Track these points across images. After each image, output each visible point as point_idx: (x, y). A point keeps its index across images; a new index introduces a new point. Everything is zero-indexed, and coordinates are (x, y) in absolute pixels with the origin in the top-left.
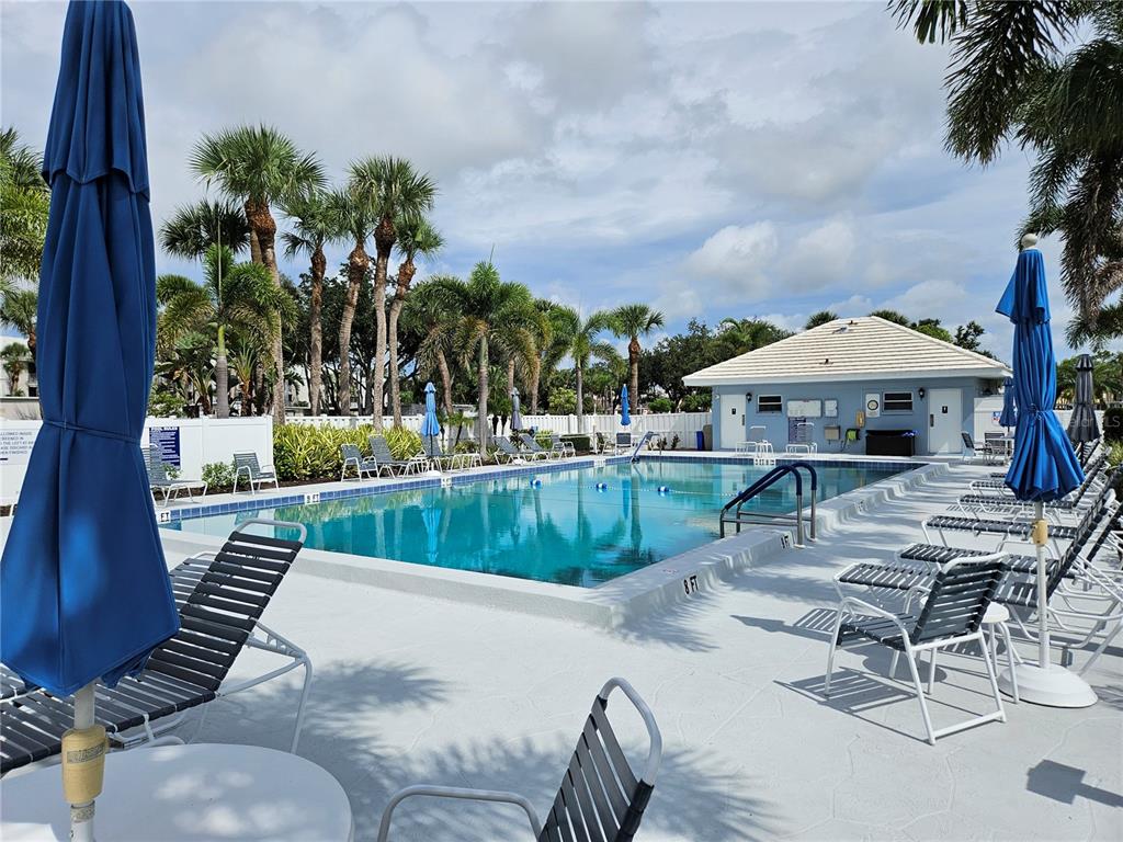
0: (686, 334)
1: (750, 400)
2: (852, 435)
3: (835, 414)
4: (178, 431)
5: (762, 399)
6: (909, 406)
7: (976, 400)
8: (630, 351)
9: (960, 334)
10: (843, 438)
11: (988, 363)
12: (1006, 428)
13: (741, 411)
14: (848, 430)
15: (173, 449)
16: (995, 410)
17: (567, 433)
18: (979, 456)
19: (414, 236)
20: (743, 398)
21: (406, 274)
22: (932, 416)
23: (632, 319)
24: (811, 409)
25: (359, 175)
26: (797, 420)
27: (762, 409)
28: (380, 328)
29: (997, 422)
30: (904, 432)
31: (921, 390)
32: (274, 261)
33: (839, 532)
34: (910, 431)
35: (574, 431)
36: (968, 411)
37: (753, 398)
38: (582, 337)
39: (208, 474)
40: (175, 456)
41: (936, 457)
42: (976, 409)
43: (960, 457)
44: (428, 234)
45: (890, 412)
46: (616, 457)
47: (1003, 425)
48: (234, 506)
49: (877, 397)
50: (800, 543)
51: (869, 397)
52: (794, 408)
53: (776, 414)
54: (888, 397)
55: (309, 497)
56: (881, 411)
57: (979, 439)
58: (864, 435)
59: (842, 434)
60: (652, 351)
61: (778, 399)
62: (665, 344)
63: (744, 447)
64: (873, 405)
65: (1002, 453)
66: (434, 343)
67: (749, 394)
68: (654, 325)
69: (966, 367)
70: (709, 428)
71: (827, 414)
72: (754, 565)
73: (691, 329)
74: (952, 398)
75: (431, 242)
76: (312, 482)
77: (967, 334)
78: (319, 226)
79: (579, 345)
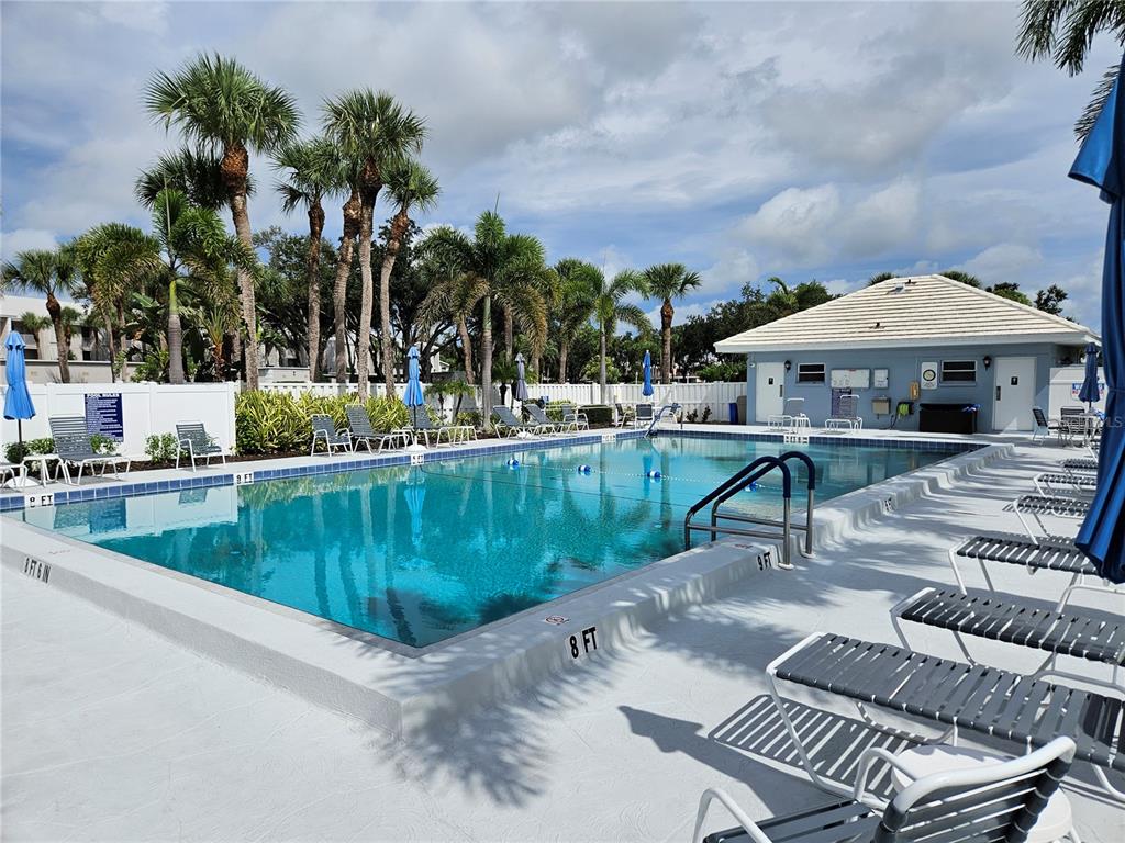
0: (741, 299)
1: (789, 369)
2: (904, 409)
3: (885, 384)
4: (119, 399)
5: (803, 368)
6: (971, 377)
7: (1052, 369)
8: (663, 314)
9: (1040, 298)
10: (894, 413)
11: (1068, 327)
12: (1087, 403)
13: (779, 380)
14: (900, 403)
15: (114, 418)
16: (1074, 381)
17: (589, 403)
18: (1054, 435)
19: (407, 184)
20: (781, 366)
21: (399, 226)
22: (999, 388)
23: (666, 281)
24: (858, 379)
25: (336, 113)
26: (841, 391)
27: (803, 379)
28: (365, 286)
29: (1076, 396)
30: (965, 406)
31: (987, 358)
32: (244, 211)
33: (849, 543)
34: (971, 406)
35: (597, 402)
36: (1042, 383)
37: (793, 366)
38: (607, 298)
39: (155, 445)
40: (117, 426)
41: (1001, 435)
42: (1052, 381)
43: (1030, 436)
44: (422, 182)
45: (950, 383)
46: (636, 430)
47: (1084, 400)
48: (175, 483)
49: (934, 366)
50: (787, 562)
51: (925, 366)
52: (839, 378)
53: (818, 384)
54: (947, 366)
55: (239, 477)
56: (939, 382)
57: (1054, 416)
58: (918, 409)
59: (894, 410)
60: (705, 318)
61: (821, 368)
62: (719, 310)
63: (778, 421)
64: (929, 376)
65: (1081, 433)
66: (433, 303)
67: (788, 362)
68: (689, 286)
69: (1042, 331)
70: (743, 399)
71: (876, 384)
72: (707, 600)
73: (744, 294)
74: (1025, 368)
75: (426, 191)
76: (279, 456)
77: (1048, 299)
78: (313, 177)
79: (603, 307)
